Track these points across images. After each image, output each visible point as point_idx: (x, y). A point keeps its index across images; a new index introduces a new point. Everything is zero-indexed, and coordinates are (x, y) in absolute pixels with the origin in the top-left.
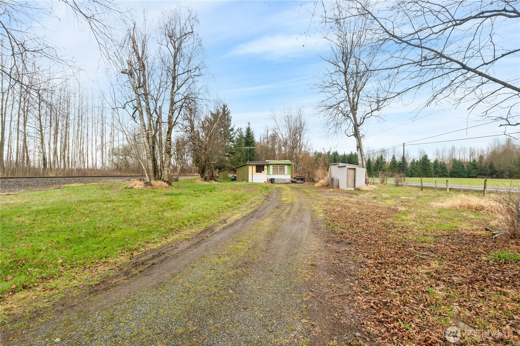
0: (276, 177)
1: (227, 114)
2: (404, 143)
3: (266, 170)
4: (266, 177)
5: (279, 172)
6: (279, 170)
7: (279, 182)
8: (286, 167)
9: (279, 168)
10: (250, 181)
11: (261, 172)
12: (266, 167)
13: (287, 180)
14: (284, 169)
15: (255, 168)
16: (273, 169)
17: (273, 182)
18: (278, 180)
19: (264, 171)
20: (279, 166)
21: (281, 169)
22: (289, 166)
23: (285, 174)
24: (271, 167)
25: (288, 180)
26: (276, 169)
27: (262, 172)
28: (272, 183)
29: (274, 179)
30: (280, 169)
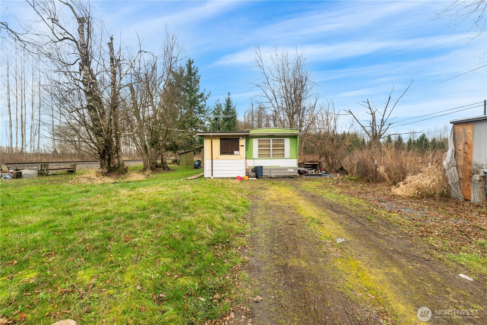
0: (266, 163)
1: (195, 74)
2: (485, 101)
3: (242, 150)
4: (244, 165)
5: (271, 153)
6: (271, 148)
7: (273, 175)
8: (287, 142)
9: (271, 144)
10: (207, 173)
11: (232, 153)
12: (242, 142)
13: (289, 170)
14: (283, 146)
15: (217, 143)
16: (259, 146)
17: (259, 174)
18: (270, 170)
19: (238, 150)
20: (271, 139)
21: (277, 146)
22: (294, 140)
23: (286, 156)
24: (255, 143)
25: (293, 170)
26: (265, 146)
27: (235, 152)
28: (257, 177)
29: (262, 167)
30: (273, 146)
